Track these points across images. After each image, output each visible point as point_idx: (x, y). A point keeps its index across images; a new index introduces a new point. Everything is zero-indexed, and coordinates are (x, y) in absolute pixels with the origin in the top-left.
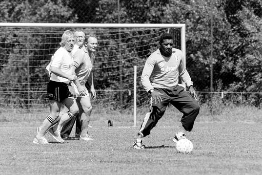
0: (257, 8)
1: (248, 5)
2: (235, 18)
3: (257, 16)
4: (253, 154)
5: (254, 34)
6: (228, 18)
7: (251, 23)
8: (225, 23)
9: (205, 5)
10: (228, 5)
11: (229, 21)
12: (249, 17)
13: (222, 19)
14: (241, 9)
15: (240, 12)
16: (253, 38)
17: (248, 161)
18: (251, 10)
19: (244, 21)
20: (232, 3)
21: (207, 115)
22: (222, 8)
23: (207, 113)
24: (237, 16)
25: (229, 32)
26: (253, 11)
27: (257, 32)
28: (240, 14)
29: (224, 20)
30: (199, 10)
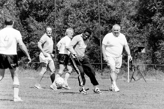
0: (37, 17)
1: (32, 15)
2: (25, 22)
3: (37, 22)
4: (34, 95)
5: (35, 31)
7: (34, 25)
9: (9, 15)
10: (21, 15)
11: (22, 23)
12: (32, 22)
13: (18, 22)
14: (29, 17)
15: (28, 19)
16: (35, 33)
17: (31, 99)
18: (33, 18)
19: (30, 23)
20: (24, 14)
21: (9, 74)
22: (18, 16)
23: (9, 73)
24: (26, 21)
25: (22, 29)
26: (35, 18)
27: (37, 30)
28: (28, 20)
29: (19, 23)
30: (5, 17)
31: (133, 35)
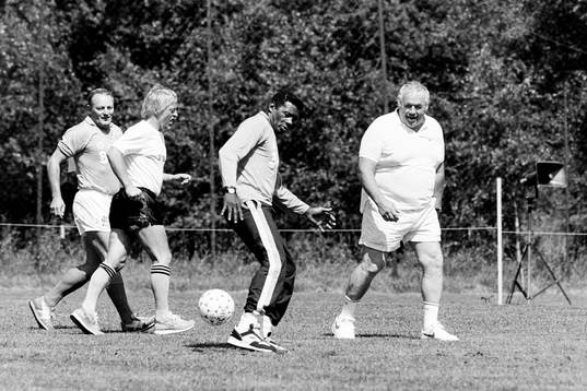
0: (138, 50)
1: (119, 42)
2: (91, 69)
3: (137, 67)
4: (129, 358)
5: (129, 104)
6: (75, 69)
7: (124, 79)
8: (70, 78)
9: (27, 40)
10: (75, 41)
11: (78, 75)
12: (119, 67)
13: (63, 70)
14: (104, 50)
15: (102, 56)
16: (129, 111)
17: (117, 373)
18: (123, 52)
19: (110, 75)
20: (85, 37)
21: (29, 274)
22: (62, 46)
23: (29, 271)
24: (94, 65)
25: (79, 98)
26: (129, 55)
27: (137, 101)
28: (101, 61)
29: (67, 72)
30: (14, 50)
31: (517, 118)
